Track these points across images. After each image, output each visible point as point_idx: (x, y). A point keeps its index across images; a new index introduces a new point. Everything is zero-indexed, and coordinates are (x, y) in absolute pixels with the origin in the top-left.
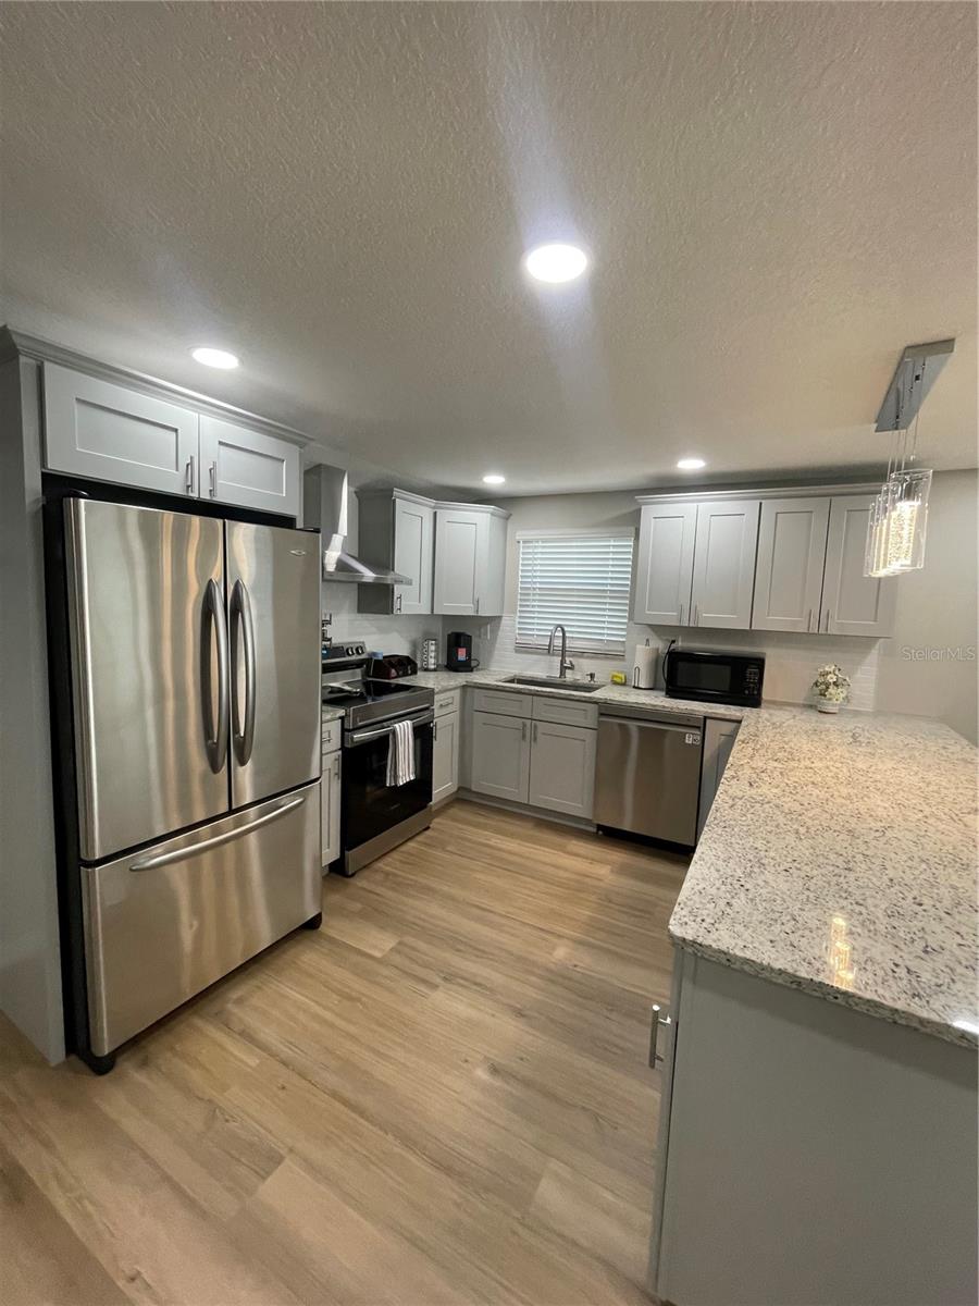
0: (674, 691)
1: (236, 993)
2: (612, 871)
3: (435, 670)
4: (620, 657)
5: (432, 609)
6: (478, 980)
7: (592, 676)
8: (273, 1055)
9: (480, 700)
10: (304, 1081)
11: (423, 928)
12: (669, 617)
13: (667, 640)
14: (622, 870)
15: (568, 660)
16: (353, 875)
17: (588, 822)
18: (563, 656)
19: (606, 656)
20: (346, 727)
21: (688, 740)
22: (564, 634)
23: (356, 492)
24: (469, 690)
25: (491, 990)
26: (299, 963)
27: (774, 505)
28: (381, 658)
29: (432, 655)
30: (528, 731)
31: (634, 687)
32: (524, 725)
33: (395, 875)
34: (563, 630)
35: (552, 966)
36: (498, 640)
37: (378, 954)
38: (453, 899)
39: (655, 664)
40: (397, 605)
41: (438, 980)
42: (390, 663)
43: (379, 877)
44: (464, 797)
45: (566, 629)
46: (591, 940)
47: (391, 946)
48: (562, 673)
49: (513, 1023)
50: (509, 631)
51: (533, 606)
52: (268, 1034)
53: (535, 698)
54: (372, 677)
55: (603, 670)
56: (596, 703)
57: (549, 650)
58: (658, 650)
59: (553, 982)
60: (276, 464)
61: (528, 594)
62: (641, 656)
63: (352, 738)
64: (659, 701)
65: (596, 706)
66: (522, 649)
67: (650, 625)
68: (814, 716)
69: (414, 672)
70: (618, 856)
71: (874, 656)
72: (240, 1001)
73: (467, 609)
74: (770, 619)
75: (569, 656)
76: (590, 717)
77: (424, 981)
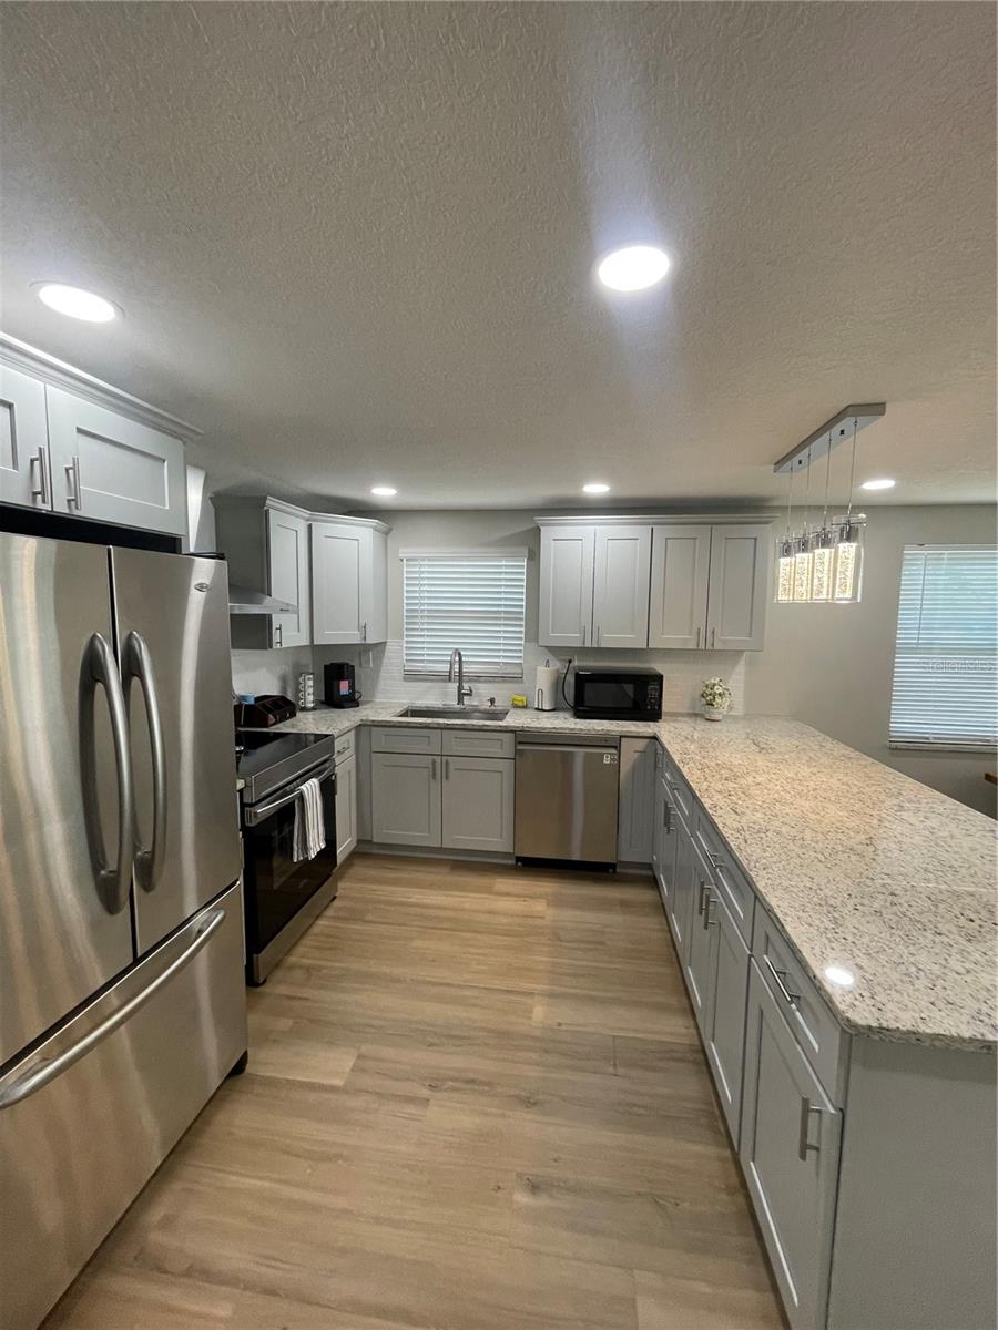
0: (582, 710)
1: (156, 1214)
2: (548, 905)
3: (314, 709)
4: (517, 679)
5: (312, 640)
6: (471, 1076)
7: (492, 701)
8: (248, 1286)
9: (380, 740)
10: (310, 1308)
11: (381, 1027)
12: (572, 638)
13: (564, 660)
14: (557, 902)
15: (466, 686)
16: (265, 981)
17: (506, 855)
18: (460, 682)
19: (504, 679)
20: (246, 801)
21: (607, 760)
22: (460, 659)
23: (211, 498)
24: (363, 728)
25: (489, 1084)
26: (235, 1131)
27: (666, 531)
28: (252, 702)
29: (309, 692)
30: (439, 770)
31: (537, 709)
32: (434, 762)
33: (320, 968)
34: (460, 654)
35: (538, 1033)
36: (383, 669)
37: (338, 1082)
38: (397, 980)
39: (558, 684)
40: (276, 638)
41: (425, 1093)
42: (264, 706)
43: (298, 975)
44: (366, 851)
45: (462, 653)
46: (563, 989)
47: (351, 1064)
48: (460, 701)
49: (529, 1117)
50: (396, 658)
51: (422, 630)
52: (232, 1256)
53: (444, 732)
54: (244, 726)
55: (503, 694)
56: (512, 731)
57: (450, 676)
58: (558, 670)
59: (546, 1051)
60: (157, 464)
61: (416, 617)
62: (542, 678)
63: (256, 814)
64: (566, 723)
65: (512, 735)
66: (411, 676)
67: (547, 647)
68: (701, 724)
69: (293, 715)
70: (547, 886)
71: (741, 668)
72: (167, 1223)
73: (350, 636)
74: (665, 639)
75: (467, 681)
76: (506, 746)
77: (410, 1100)
